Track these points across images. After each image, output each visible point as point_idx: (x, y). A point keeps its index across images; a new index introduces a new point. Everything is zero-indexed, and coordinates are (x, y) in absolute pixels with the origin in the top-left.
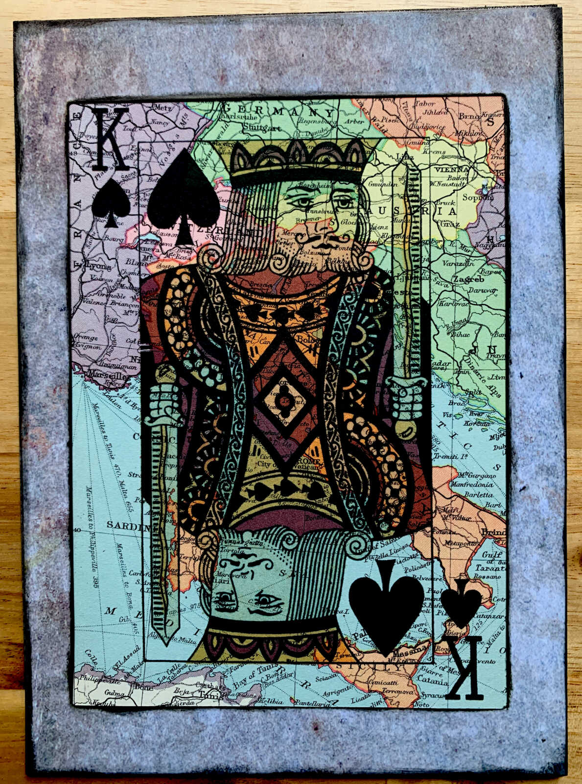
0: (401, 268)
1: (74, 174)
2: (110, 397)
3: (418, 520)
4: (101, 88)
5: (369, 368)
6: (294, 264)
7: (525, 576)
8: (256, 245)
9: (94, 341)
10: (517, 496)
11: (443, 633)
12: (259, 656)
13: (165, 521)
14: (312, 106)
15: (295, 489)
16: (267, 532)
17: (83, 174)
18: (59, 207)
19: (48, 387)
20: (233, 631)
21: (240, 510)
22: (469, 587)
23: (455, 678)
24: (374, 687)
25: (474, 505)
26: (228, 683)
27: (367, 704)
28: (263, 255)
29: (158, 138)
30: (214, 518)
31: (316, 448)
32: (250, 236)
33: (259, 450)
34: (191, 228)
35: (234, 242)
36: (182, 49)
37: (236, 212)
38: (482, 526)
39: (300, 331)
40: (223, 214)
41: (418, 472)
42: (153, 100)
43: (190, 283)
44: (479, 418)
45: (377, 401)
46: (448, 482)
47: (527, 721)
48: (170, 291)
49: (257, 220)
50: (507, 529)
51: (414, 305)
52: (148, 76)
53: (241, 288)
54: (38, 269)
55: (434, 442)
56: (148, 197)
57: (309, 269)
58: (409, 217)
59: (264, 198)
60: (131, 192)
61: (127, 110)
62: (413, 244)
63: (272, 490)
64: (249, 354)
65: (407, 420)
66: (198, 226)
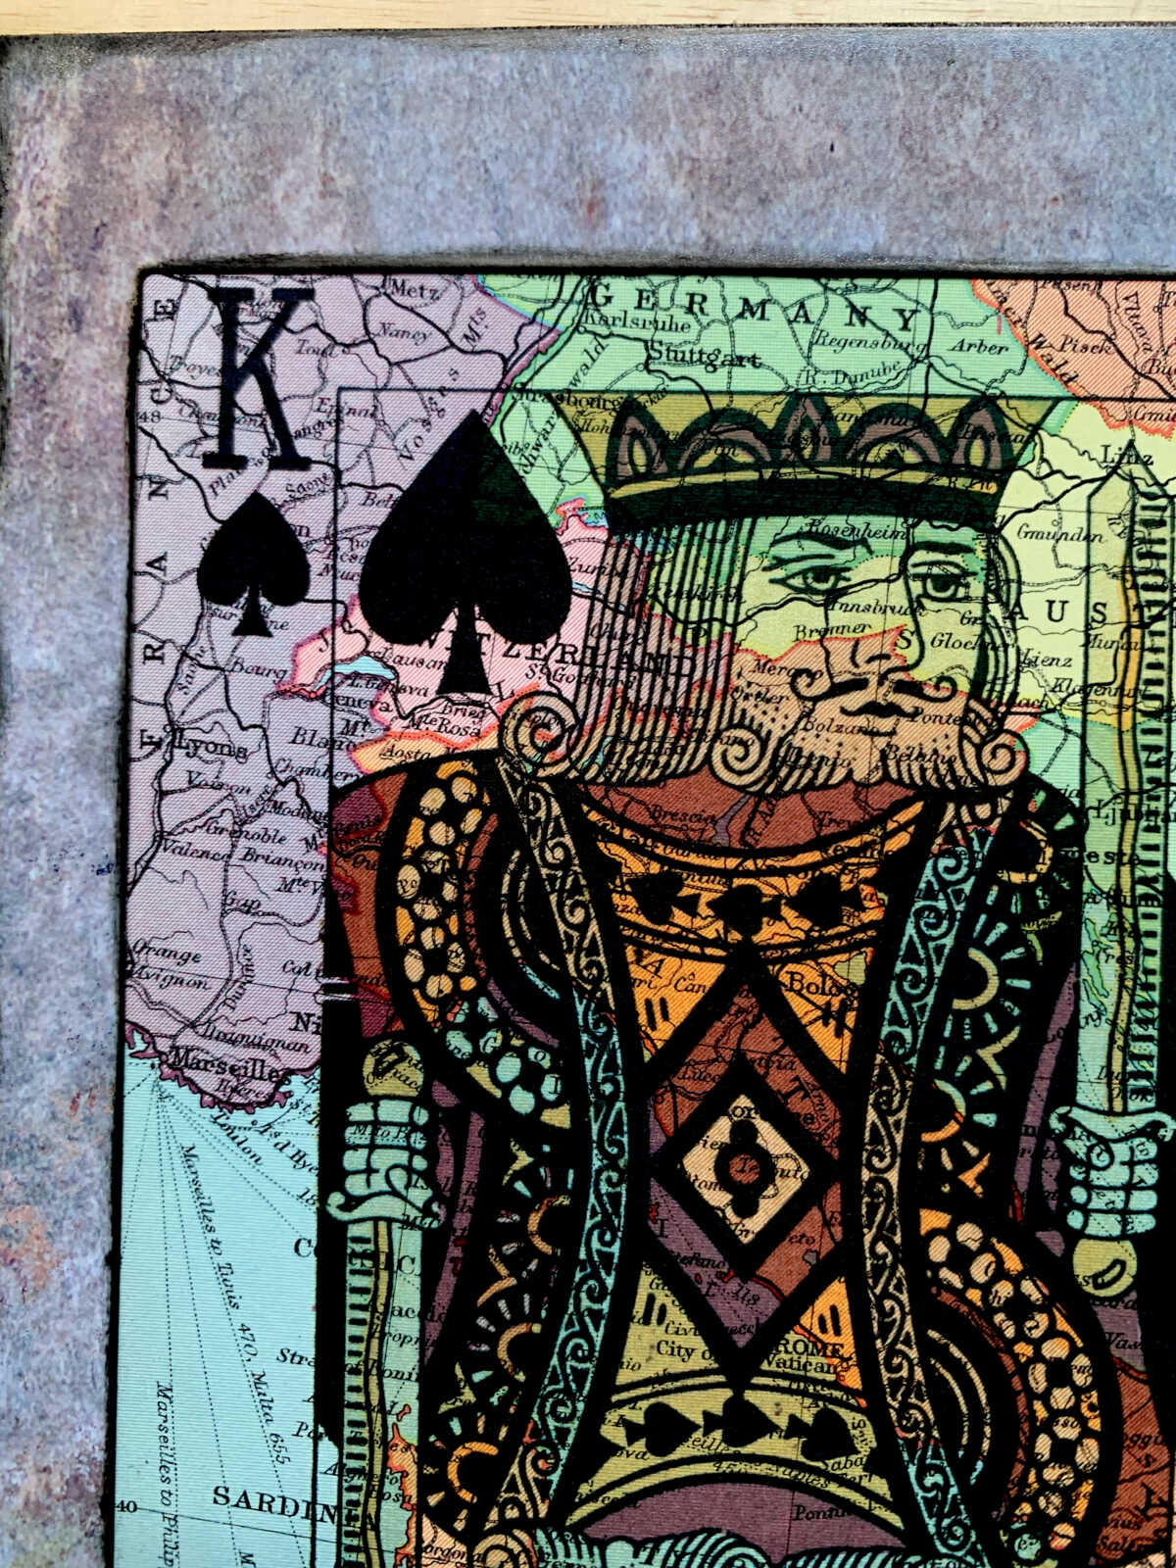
0: (1110, 783)
1: (150, 478)
2: (230, 1130)
3: (1127, 1532)
4: (238, 228)
5: (1003, 1080)
6: (784, 758)
8: (674, 700)
9: (190, 966)
13: (380, 1497)
14: (855, 298)
15: (765, 1427)
16: (679, 1548)
17: (176, 476)
18: (103, 572)
19: (55, 1093)
21: (601, 1479)
28: (692, 730)
29: (398, 380)
30: (523, 1497)
31: (834, 1310)
32: (656, 672)
33: (663, 1309)
34: (486, 646)
35: (608, 691)
36: (476, 121)
37: (618, 602)
39: (798, 959)
40: (578, 608)
41: (1134, 1394)
42: (387, 269)
43: (475, 802)
45: (1022, 1176)
48: (417, 825)
49: (679, 628)
51: (1146, 897)
52: (374, 199)
53: (624, 822)
54: (39, 749)
56: (362, 552)
57: (830, 775)
58: (1136, 634)
59: (703, 562)
60: (314, 535)
61: (309, 294)
62: (1145, 714)
63: (696, 1427)
64: (643, 1019)
65: (1110, 1239)
66: (507, 639)
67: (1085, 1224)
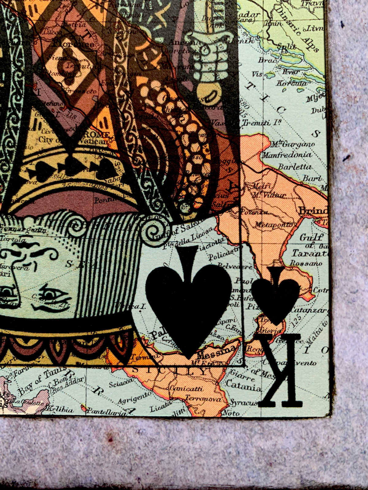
3: (223, 199)
5: (165, 24)
7: (351, 262)
10: (340, 166)
11: (255, 330)
12: (45, 358)
15: (82, 168)
16: (51, 218)
20: (16, 330)
21: (20, 193)
22: (284, 276)
23: (269, 382)
24: (176, 394)
25: (289, 179)
26: (13, 389)
27: (168, 412)
31: (105, 119)
33: (40, 124)
38: (299, 203)
41: (223, 144)
44: (294, 76)
45: (175, 61)
46: (259, 153)
47: (353, 431)
50: (329, 207)
55: (242, 107)
63: (55, 170)
64: (28, 13)
65: (211, 82)
67: (200, 78)
